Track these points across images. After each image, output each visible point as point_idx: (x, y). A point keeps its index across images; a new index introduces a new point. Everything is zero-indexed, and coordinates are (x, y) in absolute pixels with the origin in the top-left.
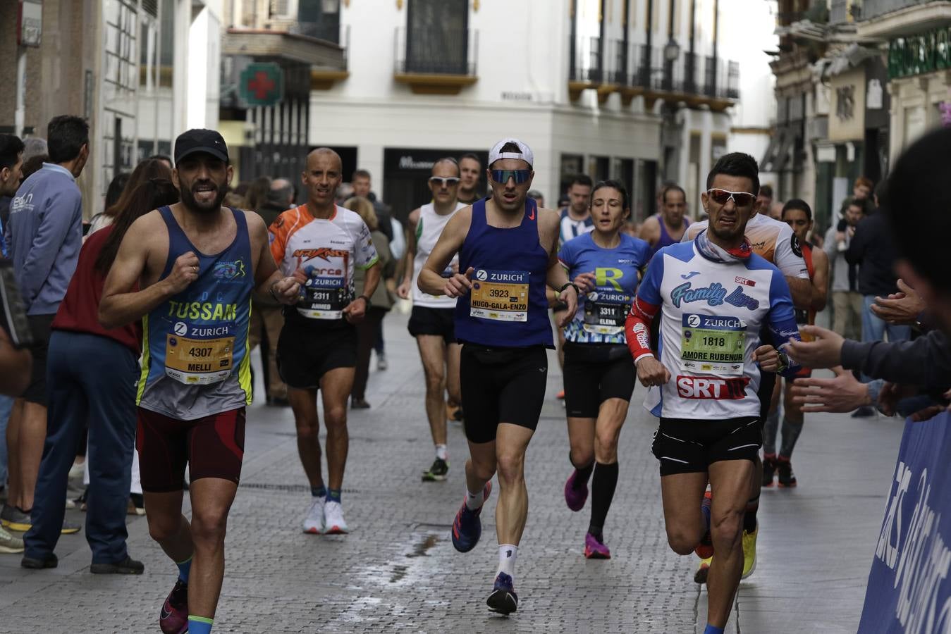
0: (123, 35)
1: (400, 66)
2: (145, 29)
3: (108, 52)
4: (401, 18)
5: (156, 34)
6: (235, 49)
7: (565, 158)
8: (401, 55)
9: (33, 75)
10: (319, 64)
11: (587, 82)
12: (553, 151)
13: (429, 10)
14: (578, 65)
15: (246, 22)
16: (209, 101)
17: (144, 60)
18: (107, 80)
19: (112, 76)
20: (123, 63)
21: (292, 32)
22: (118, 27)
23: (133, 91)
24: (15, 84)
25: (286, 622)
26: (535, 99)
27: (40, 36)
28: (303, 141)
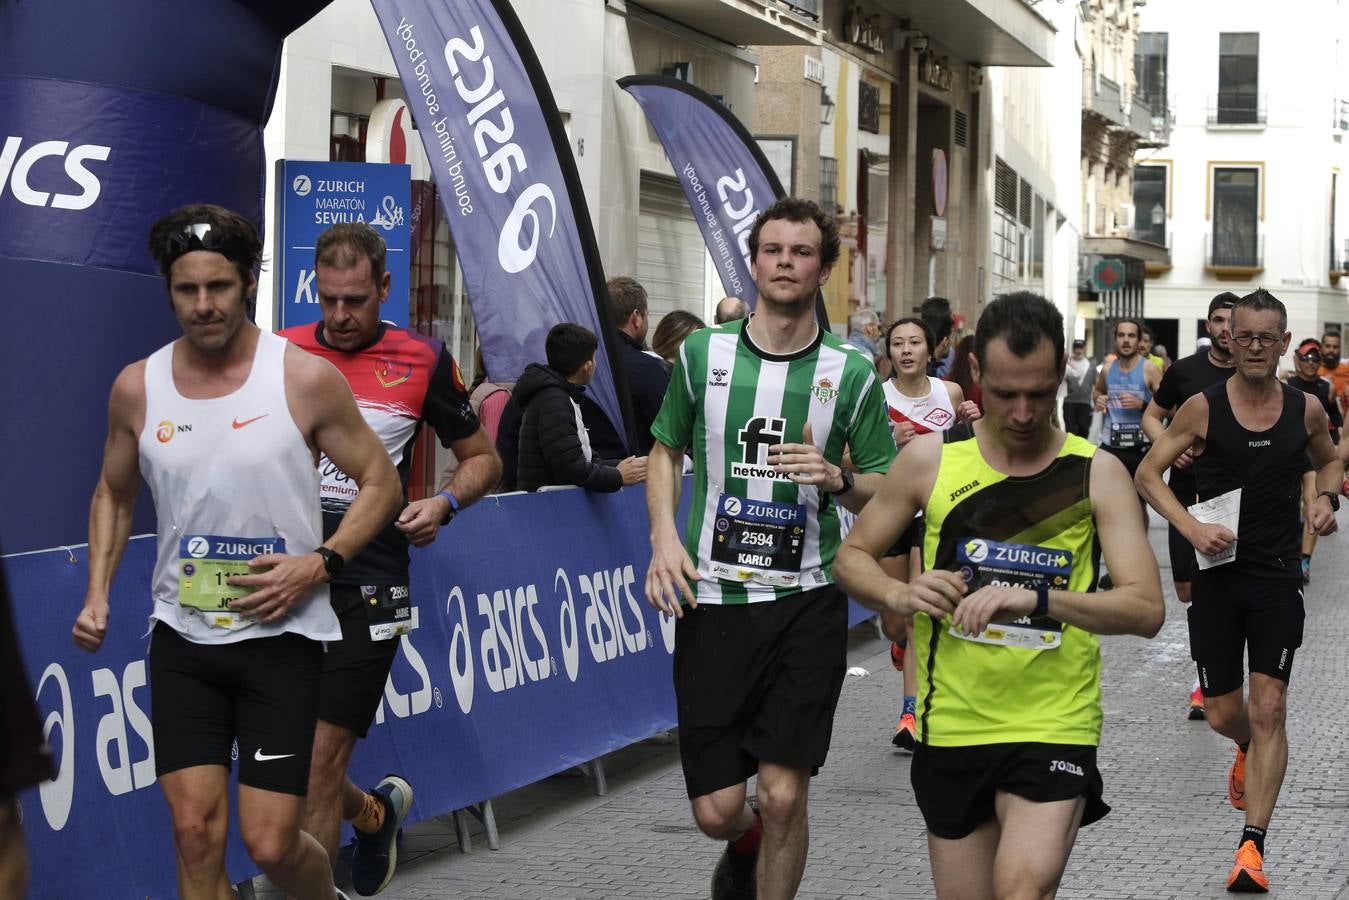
0: (1006, 241)
1: (1208, 261)
2: (1022, 237)
3: (995, 253)
4: (1209, 227)
5: (1030, 240)
6: (1089, 251)
7: (1327, 325)
8: (1209, 253)
9: (940, 271)
10: (1151, 260)
11: (1343, 271)
12: (1319, 322)
13: (1230, 220)
14: (1336, 259)
15: (1098, 231)
16: (1070, 287)
17: (1021, 259)
18: (995, 274)
19: (997, 270)
20: (1006, 261)
21: (1131, 238)
22: (1003, 236)
23: (1013, 281)
24: (928, 277)
25: (1116, 662)
26: (1305, 283)
27: (944, 243)
28: (1139, 315)
